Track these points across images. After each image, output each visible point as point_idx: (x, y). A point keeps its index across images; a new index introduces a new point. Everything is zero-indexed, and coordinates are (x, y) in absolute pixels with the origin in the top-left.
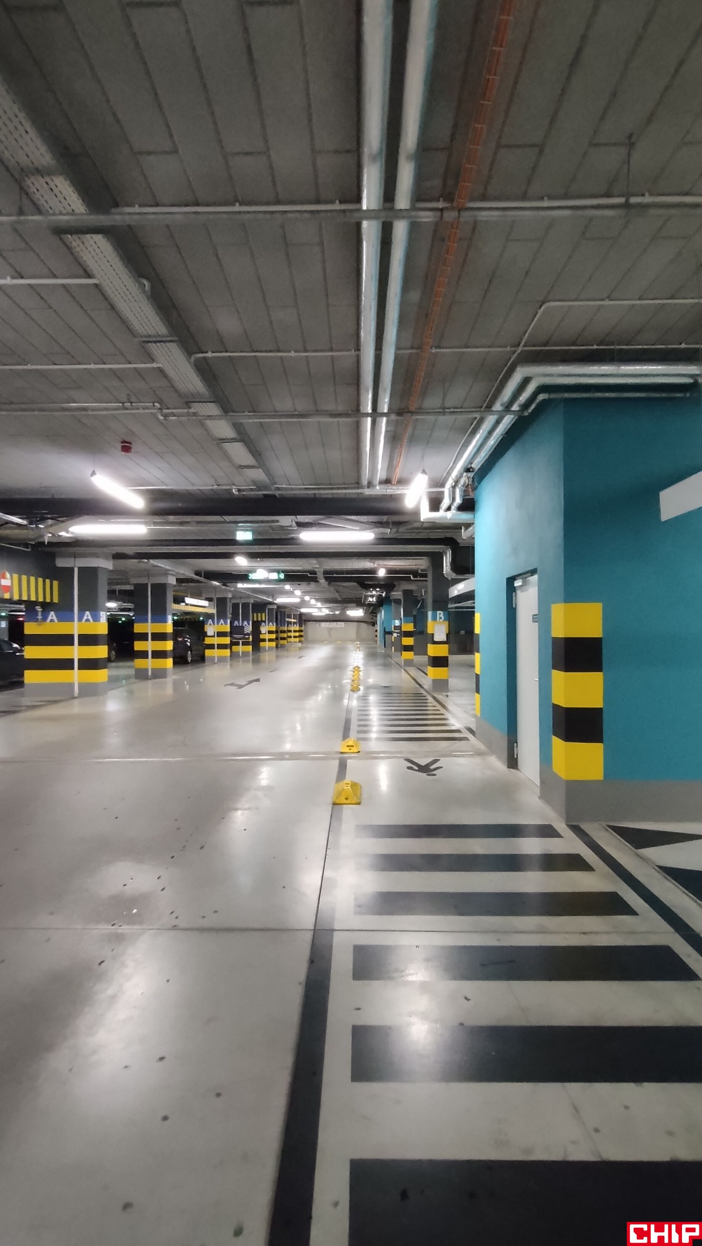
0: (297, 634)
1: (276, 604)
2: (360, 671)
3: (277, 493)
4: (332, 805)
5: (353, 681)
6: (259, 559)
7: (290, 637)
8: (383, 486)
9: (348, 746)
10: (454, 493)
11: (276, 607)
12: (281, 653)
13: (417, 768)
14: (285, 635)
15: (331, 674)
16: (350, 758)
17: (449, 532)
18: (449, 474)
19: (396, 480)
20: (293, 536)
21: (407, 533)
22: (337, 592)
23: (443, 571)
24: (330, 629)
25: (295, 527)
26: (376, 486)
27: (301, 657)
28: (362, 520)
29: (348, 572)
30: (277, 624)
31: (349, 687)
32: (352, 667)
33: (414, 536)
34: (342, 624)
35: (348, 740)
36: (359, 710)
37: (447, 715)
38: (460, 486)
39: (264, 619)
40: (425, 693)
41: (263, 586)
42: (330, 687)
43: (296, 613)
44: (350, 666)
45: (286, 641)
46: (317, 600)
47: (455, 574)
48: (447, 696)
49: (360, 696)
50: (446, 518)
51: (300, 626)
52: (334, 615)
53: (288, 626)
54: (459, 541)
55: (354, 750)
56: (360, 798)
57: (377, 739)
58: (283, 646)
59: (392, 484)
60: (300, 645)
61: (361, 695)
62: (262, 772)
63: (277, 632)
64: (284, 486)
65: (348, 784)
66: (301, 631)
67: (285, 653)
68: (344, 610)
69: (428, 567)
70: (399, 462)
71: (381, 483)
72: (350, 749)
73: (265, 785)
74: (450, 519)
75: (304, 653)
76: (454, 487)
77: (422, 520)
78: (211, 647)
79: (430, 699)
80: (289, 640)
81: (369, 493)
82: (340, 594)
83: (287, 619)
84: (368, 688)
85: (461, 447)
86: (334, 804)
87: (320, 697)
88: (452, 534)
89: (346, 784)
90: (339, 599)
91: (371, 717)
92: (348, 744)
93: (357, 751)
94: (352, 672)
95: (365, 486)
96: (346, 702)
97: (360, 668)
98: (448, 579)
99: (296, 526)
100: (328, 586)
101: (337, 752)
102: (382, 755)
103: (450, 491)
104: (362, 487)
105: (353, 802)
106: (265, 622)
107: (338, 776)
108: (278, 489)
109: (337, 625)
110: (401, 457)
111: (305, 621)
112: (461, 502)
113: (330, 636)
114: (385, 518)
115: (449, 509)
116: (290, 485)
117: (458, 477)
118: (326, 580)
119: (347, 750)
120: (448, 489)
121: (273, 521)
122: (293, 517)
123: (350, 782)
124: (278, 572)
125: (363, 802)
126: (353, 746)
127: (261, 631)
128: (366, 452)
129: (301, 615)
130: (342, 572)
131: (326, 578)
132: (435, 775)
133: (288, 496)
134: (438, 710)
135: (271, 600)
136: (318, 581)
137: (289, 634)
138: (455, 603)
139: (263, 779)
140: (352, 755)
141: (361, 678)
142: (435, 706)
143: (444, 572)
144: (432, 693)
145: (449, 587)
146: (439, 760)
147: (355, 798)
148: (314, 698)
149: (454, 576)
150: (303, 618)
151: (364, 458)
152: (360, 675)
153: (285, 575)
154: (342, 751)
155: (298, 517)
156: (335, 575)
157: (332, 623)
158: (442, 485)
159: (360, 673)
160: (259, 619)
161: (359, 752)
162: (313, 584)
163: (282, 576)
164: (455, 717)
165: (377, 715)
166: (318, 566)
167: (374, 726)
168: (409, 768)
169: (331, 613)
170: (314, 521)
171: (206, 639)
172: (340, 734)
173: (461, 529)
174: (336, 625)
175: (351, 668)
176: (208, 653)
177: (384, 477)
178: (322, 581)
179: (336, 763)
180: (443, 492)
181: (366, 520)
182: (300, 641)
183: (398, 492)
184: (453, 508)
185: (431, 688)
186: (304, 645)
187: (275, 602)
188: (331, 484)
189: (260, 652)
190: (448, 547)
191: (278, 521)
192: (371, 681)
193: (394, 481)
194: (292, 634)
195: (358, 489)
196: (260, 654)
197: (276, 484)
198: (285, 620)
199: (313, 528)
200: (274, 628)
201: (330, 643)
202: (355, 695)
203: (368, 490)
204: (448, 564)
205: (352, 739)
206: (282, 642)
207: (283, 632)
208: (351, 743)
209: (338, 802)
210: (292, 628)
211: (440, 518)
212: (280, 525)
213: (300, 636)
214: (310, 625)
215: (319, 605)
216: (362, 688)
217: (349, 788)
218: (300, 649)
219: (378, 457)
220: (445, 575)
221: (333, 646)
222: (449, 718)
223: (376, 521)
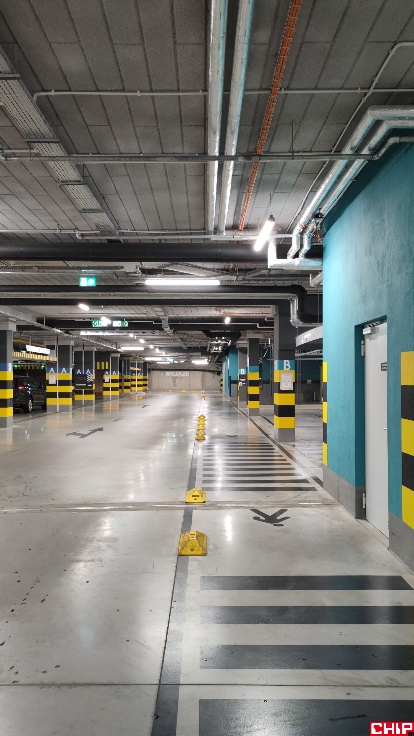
0: (141, 383)
1: (119, 352)
2: (205, 420)
3: (121, 238)
4: (177, 556)
5: (198, 430)
6: (102, 306)
7: (134, 386)
8: (230, 232)
9: (193, 496)
10: (302, 239)
11: (119, 356)
12: (125, 402)
13: (263, 518)
14: (129, 384)
15: (175, 424)
16: (195, 508)
17: (296, 280)
18: (297, 220)
19: (243, 226)
20: (138, 282)
21: (254, 280)
22: (183, 340)
23: (290, 319)
24: (174, 378)
25: (140, 274)
26: (223, 232)
27: (145, 406)
28: (208, 267)
29: (194, 320)
30: (120, 371)
31: (194, 437)
32: (198, 416)
33: (261, 283)
34: (187, 373)
35: (194, 489)
36: (204, 460)
37: (294, 465)
38: (308, 232)
39: (107, 368)
40: (271, 443)
41: (107, 334)
42: (174, 436)
43: (140, 362)
44: (194, 415)
45: (130, 390)
46: (160, 348)
47: (302, 323)
48: (294, 446)
49: (204, 446)
50: (293, 265)
51: (145, 374)
52: (179, 364)
53: (132, 375)
54: (306, 289)
55: (200, 500)
56: (205, 549)
57: (223, 489)
58: (128, 395)
59: (238, 230)
60: (144, 394)
61: (206, 444)
62: (105, 523)
63: (120, 381)
64: (129, 231)
65: (194, 535)
66: (145, 380)
67: (129, 402)
68: (189, 358)
69: (276, 315)
70: (246, 208)
71: (227, 229)
72: (195, 499)
73: (109, 536)
74: (298, 266)
75: (148, 402)
76: (302, 234)
77: (269, 267)
78: (53, 395)
79: (277, 449)
80: (133, 388)
81: (215, 239)
82: (186, 343)
83: (131, 368)
84: (213, 437)
85: (310, 191)
86: (179, 555)
87: (164, 447)
88: (300, 282)
89: (191, 535)
90: (184, 347)
91: (216, 467)
92: (194, 494)
93: (203, 501)
94: (197, 421)
95: (211, 232)
96: (190, 451)
97: (205, 417)
98: (295, 327)
99: (141, 272)
100: (173, 335)
101: (181, 502)
102: (227, 505)
103: (297, 237)
104: (208, 233)
105: (199, 553)
106: (108, 370)
107: (183, 527)
108: (123, 234)
109: (183, 373)
110: (249, 202)
111: (150, 370)
112: (309, 249)
113: (175, 385)
114: (231, 265)
115: (296, 256)
116: (135, 230)
117: (307, 223)
118: (171, 328)
119: (192, 500)
120: (296, 235)
121: (117, 268)
122: (138, 263)
123: (196, 533)
124: (122, 319)
125: (209, 552)
126: (198, 496)
127: (104, 380)
128: (213, 196)
129: (145, 363)
130: (187, 320)
131: (171, 327)
132: (282, 525)
133: (133, 242)
134: (285, 460)
135: (115, 349)
136: (163, 330)
137: (133, 383)
138: (302, 352)
139: (106, 530)
140: (198, 505)
141: (207, 428)
142: (281, 456)
143: (291, 321)
144: (278, 443)
145: (296, 336)
146: (287, 510)
147: (201, 548)
148: (158, 447)
149: (301, 324)
150: (148, 367)
151: (210, 202)
152: (205, 424)
153: (128, 322)
154: (187, 501)
155: (143, 263)
156: (180, 324)
157: (177, 372)
158: (290, 232)
159: (205, 422)
160: (103, 368)
161: (204, 502)
162: (157, 332)
163: (126, 324)
164: (303, 467)
165: (222, 464)
166: (162, 314)
167: (219, 476)
168: (255, 518)
169: (176, 362)
170: (159, 267)
171: (48, 387)
172: (186, 484)
173: (309, 277)
174: (181, 374)
175: (196, 417)
176: (50, 401)
177: (231, 223)
178: (167, 329)
179: (181, 513)
180: (291, 239)
181: (212, 267)
182: (145, 391)
183: (245, 239)
184: (301, 254)
185: (277, 438)
186: (147, 394)
187: (119, 350)
188: (176, 230)
189: (103, 401)
190: (295, 295)
191: (122, 267)
192: (216, 430)
193: (241, 227)
194: (136, 383)
195: (205, 234)
196: (104, 403)
197: (120, 229)
198: (129, 368)
199: (159, 275)
200: (117, 377)
201: (175, 391)
202: (201, 444)
203: (215, 236)
204: (295, 312)
205: (198, 489)
206: (126, 391)
207: (128, 381)
208: (196, 493)
209: (183, 552)
210: (136, 377)
211: (288, 265)
212: (124, 271)
213: (145, 385)
214: (155, 374)
215: (164, 354)
216: (207, 437)
217: (195, 538)
218: (145, 398)
219: (225, 202)
220: (292, 323)
221: (177, 395)
222: (296, 468)
223: (223, 267)
